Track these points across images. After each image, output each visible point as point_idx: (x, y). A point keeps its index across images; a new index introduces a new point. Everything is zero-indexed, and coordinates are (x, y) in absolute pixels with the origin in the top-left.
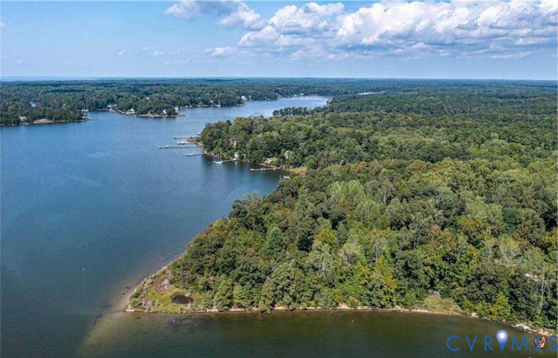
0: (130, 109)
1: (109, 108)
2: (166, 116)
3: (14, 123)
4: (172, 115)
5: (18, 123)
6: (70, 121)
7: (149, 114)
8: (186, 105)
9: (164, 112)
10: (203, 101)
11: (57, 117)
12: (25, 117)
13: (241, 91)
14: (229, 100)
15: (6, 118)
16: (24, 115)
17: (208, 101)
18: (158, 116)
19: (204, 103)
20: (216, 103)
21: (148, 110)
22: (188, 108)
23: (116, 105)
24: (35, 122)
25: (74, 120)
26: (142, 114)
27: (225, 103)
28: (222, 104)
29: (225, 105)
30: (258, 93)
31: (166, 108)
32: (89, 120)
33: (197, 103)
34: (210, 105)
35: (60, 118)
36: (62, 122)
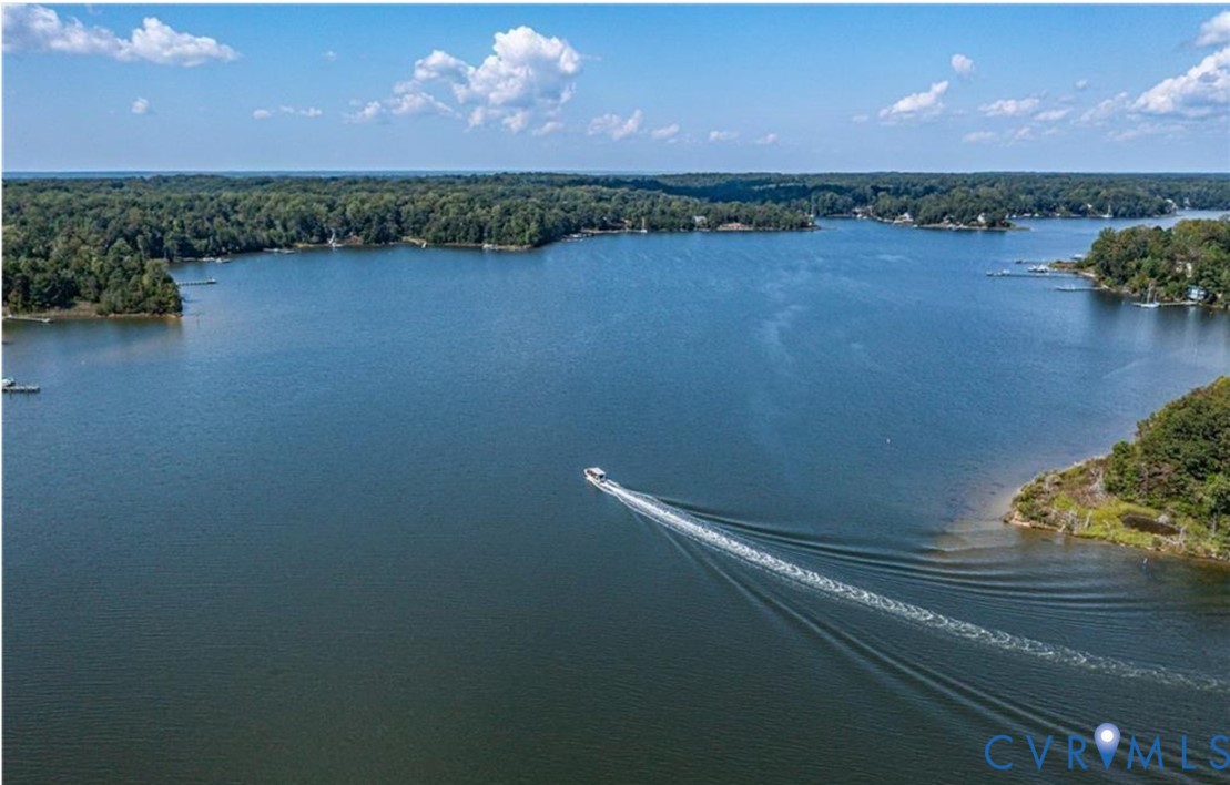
0: (902, 213)
1: (856, 213)
2: (985, 228)
3: (684, 227)
4: (997, 226)
5: (691, 227)
6: (784, 229)
7: (946, 224)
8: (1025, 212)
9: (981, 219)
10: (1068, 203)
11: (761, 220)
12: (703, 218)
13: (1165, 189)
14: (1136, 205)
15: (672, 219)
16: (702, 215)
17: (1081, 204)
18: (966, 227)
19: (1071, 210)
20: (1102, 209)
21: (944, 214)
22: (1031, 217)
23: (870, 207)
24: (721, 228)
25: (791, 227)
26: (929, 223)
27: (1123, 210)
28: (1114, 213)
29: (1123, 216)
30: (1212, 192)
31: (986, 210)
32: (820, 228)
33: (1054, 209)
34: (1084, 213)
35: (765, 223)
36: (769, 231)
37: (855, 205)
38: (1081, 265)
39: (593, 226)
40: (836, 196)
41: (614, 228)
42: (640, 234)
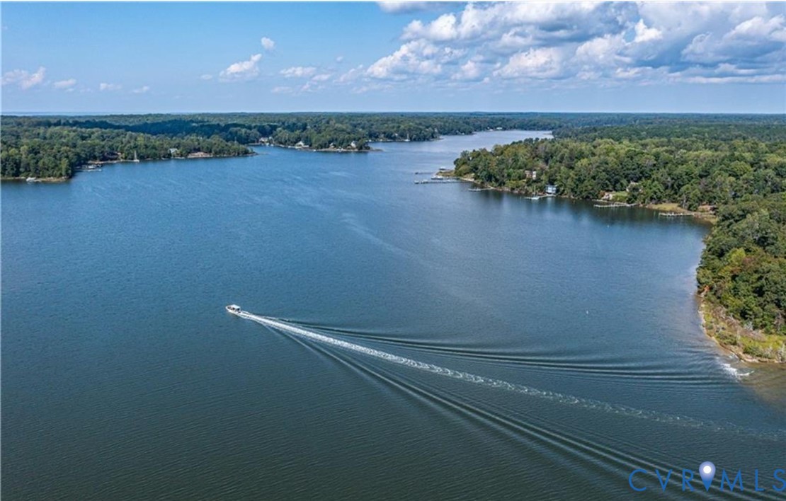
0: (298, 142)
1: (264, 142)
2: (356, 150)
3: (164, 157)
4: (362, 149)
5: (169, 157)
6: (234, 156)
7: (332, 148)
9: (353, 145)
10: (384, 133)
11: (218, 150)
12: (176, 149)
14: (420, 133)
15: (154, 151)
16: (174, 147)
17: (392, 134)
19: (387, 137)
20: (403, 136)
21: (330, 142)
22: (373, 142)
24: (191, 156)
25: (239, 154)
26: (322, 148)
27: (414, 136)
28: (411, 138)
29: (415, 140)
30: (447, 124)
31: (354, 139)
32: (257, 154)
33: (377, 137)
34: (394, 139)
35: (221, 152)
36: (224, 157)
37: (260, 137)
39: (95, 158)
40: (248, 131)
41: (112, 159)
42: (134, 163)
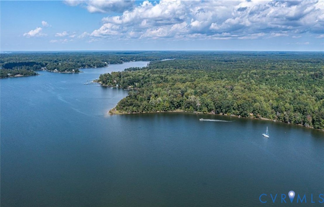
0: (55, 69)
1: (42, 69)
2: (74, 72)
3: (6, 76)
4: (77, 72)
5: (8, 76)
6: (31, 75)
8: (80, 67)
9: (73, 70)
10: (87, 65)
11: (25, 74)
12: (10, 74)
13: (104, 60)
14: (101, 65)
15: (3, 75)
16: (10, 73)
17: (90, 65)
18: (71, 72)
19: (88, 66)
20: (94, 66)
21: (65, 70)
23: (46, 68)
24: (15, 76)
25: (33, 75)
26: (63, 72)
27: (98, 66)
28: (97, 66)
29: (99, 67)
30: (113, 60)
31: (74, 68)
32: (39, 75)
33: (85, 66)
34: (91, 67)
36: (27, 76)
38: (99, 81)
40: (37, 65)
